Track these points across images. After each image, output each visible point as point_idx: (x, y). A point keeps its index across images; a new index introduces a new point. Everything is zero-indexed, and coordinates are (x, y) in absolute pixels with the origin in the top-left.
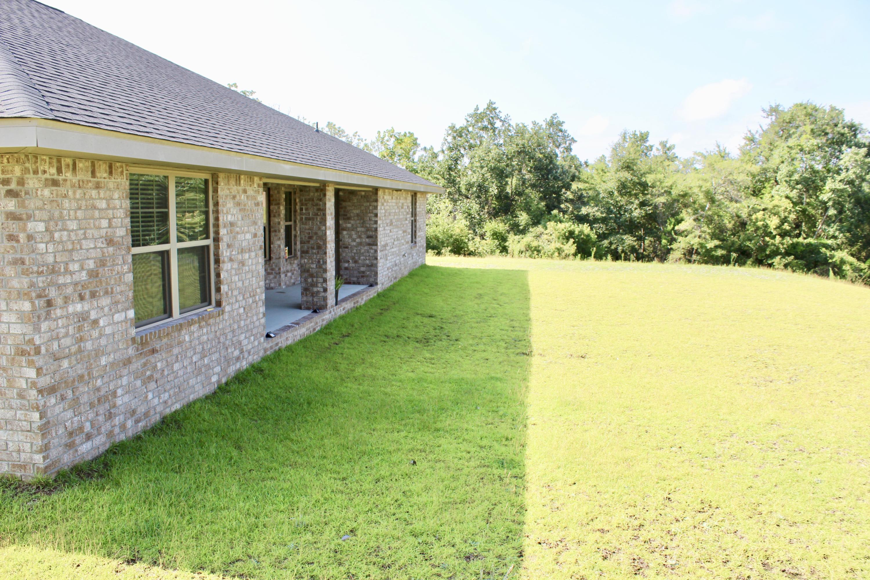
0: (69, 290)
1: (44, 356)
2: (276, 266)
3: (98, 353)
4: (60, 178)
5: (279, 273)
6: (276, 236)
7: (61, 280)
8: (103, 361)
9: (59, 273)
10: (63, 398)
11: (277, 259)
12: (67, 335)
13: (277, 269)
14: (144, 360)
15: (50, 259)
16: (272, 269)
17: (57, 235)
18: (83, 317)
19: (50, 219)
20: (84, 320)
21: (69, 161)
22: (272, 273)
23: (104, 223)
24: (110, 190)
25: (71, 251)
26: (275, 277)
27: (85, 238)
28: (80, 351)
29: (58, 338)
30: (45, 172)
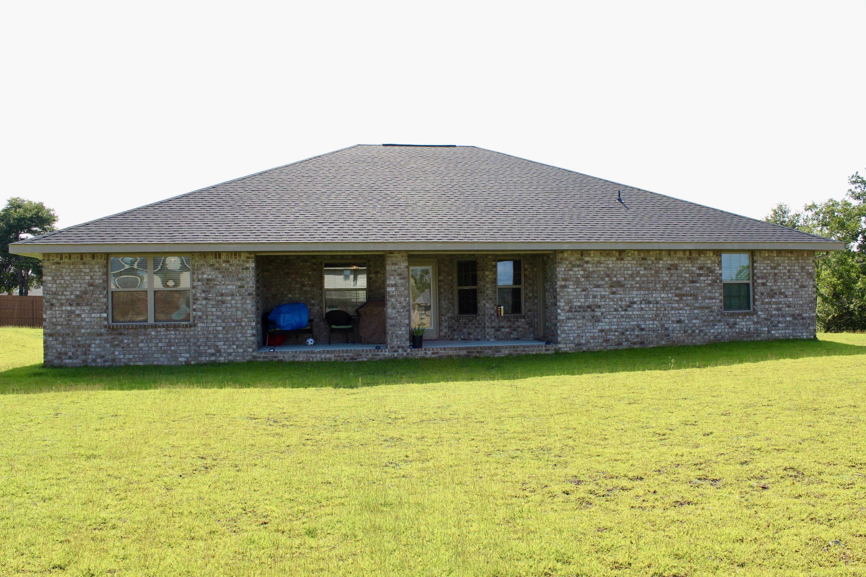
0: (64, 301)
1: (48, 322)
2: (482, 321)
3: (80, 327)
4: (62, 261)
5: (485, 327)
6: (482, 296)
7: (59, 297)
8: (83, 331)
9: (58, 295)
10: (56, 339)
11: (482, 315)
12: (61, 317)
13: (483, 324)
14: (113, 336)
15: (54, 290)
16: (479, 324)
17: (58, 281)
18: (73, 312)
19: (55, 276)
20: (72, 313)
21: (68, 256)
22: (478, 327)
23: (88, 278)
24: (92, 265)
25: (66, 287)
26: (481, 331)
27: (75, 283)
28: (68, 324)
29: (56, 317)
30: (53, 260)
